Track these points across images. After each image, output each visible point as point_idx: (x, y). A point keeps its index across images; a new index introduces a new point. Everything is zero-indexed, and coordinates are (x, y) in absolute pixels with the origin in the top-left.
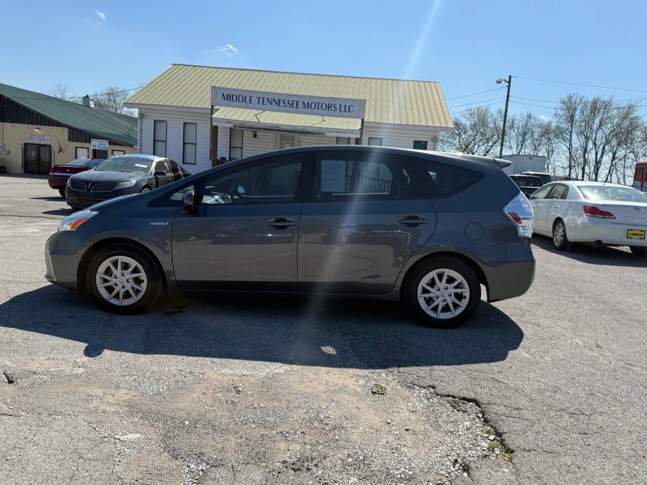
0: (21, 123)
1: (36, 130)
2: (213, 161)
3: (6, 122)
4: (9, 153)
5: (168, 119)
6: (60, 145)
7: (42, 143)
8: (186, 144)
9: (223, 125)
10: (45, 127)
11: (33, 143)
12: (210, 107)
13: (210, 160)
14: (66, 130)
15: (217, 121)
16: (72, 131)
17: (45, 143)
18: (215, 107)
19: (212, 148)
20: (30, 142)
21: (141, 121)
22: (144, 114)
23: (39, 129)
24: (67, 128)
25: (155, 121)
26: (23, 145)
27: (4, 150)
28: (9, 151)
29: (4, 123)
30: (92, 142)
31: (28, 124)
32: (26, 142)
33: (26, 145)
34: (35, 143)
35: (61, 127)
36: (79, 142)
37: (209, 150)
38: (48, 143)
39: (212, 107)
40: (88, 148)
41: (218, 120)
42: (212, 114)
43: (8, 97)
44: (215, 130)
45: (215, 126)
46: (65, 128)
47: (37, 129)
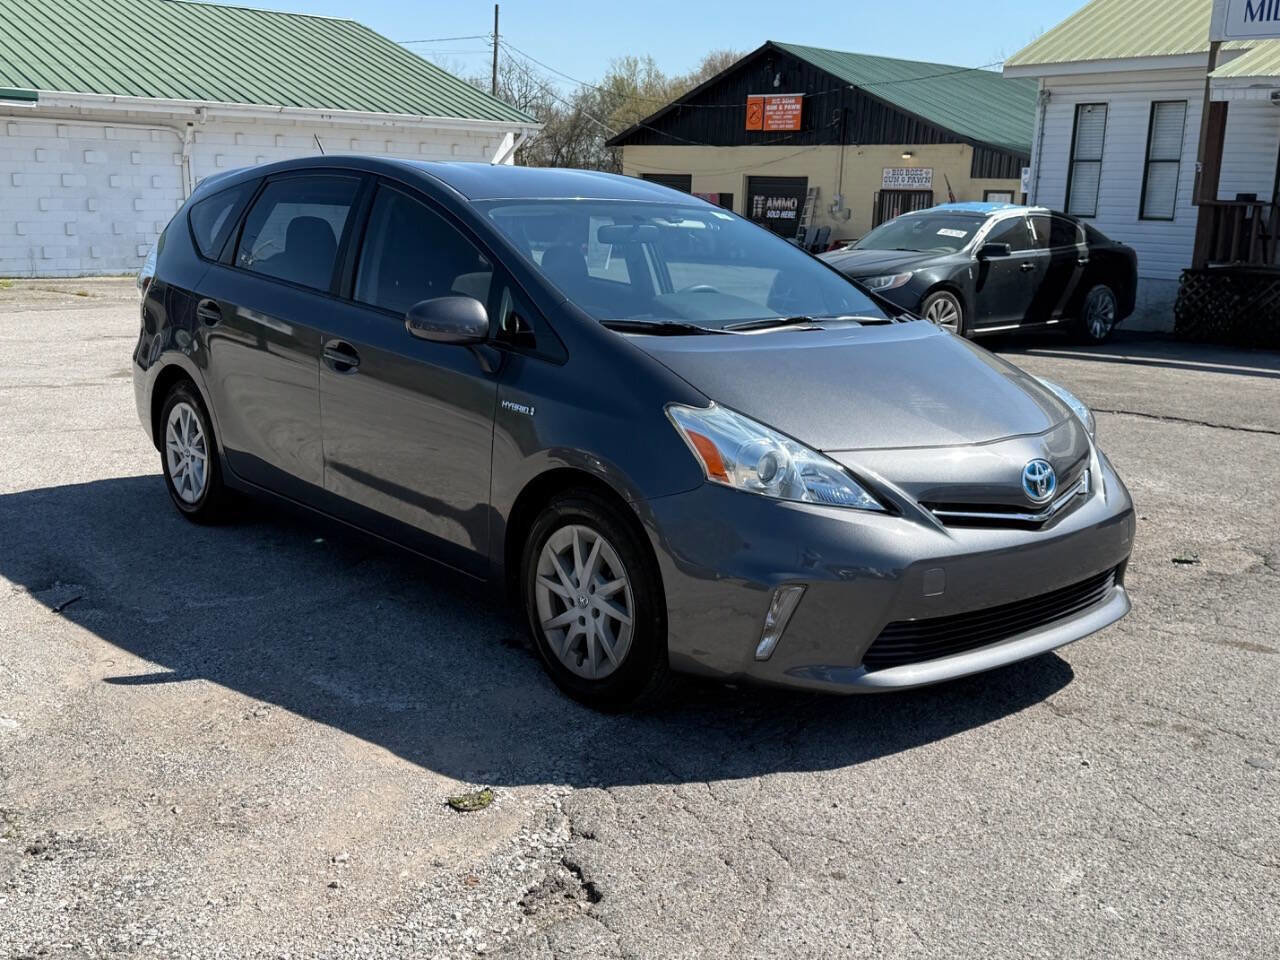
0: (877, 143)
1: (905, 157)
2: (1201, 206)
3: (850, 143)
4: (849, 218)
5: (1110, 96)
6: (949, 188)
7: (916, 186)
8: (1151, 164)
9: (1240, 95)
10: (925, 146)
11: (896, 188)
12: (1208, 49)
13: (1194, 204)
14: (969, 150)
15: (1221, 87)
16: (980, 151)
17: (922, 188)
18: (1225, 47)
19: (1204, 169)
20: (891, 186)
21: (1044, 112)
22: (1054, 90)
23: (911, 154)
24: (969, 143)
25: (1077, 106)
26: (877, 195)
27: (840, 210)
28: (850, 211)
29: (846, 147)
30: (1023, 176)
31: (892, 143)
32: (884, 187)
33: (883, 193)
34: (901, 187)
35: (958, 142)
36: (994, 177)
37: (1194, 174)
38: (927, 186)
39: (1215, 45)
40: (1012, 193)
41: (1229, 82)
42: (1211, 68)
43: (856, 83)
44: (1217, 114)
45: (1217, 103)
46: (966, 146)
47: (907, 153)
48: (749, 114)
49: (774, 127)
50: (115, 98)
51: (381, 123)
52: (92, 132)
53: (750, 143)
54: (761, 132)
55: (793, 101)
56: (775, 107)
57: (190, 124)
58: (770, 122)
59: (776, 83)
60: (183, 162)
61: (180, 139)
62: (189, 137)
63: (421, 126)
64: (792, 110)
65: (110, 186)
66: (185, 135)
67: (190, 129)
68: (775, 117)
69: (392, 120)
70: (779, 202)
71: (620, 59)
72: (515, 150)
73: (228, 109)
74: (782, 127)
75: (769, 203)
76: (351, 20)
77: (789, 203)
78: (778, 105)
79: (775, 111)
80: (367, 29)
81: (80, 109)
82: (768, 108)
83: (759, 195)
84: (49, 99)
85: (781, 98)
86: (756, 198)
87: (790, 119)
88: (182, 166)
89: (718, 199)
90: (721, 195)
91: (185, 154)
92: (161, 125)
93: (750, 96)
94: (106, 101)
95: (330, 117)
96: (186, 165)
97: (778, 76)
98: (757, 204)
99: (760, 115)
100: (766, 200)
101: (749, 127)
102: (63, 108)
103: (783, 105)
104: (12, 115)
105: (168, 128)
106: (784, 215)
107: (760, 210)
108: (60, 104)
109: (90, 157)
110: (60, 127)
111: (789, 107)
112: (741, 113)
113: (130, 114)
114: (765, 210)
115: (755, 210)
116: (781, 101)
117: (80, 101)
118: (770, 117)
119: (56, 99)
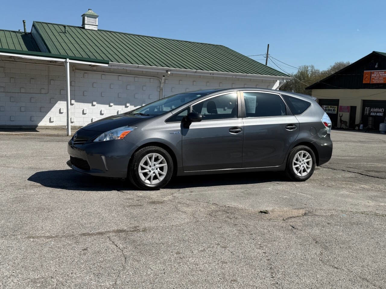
48: (364, 78)
49: (375, 82)
50: (138, 66)
51: (231, 77)
52: (130, 79)
53: (364, 88)
54: (369, 84)
55: (384, 73)
56: (376, 75)
57: (164, 76)
58: (373, 80)
59: (376, 66)
60: (160, 90)
61: (160, 82)
62: (163, 81)
63: (246, 78)
64: (383, 76)
65: (135, 98)
66: (162, 80)
67: (163, 78)
68: (375, 78)
69: (235, 76)
70: (376, 109)
71: (302, 66)
72: (280, 87)
73: (177, 71)
74: (378, 82)
75: (372, 110)
76: (222, 45)
77: (381, 110)
78: (377, 74)
79: (375, 76)
80: (227, 48)
81: (127, 70)
82: (373, 75)
83: (368, 107)
84: (116, 66)
85: (378, 72)
86: (366, 108)
87: (382, 79)
88: (160, 91)
89: (350, 109)
90: (352, 107)
91: (161, 87)
92: (154, 77)
93: (365, 71)
94: (135, 67)
95: (213, 74)
96: (161, 91)
97: (377, 64)
98: (366, 110)
99: (369, 78)
100: (371, 109)
101: (364, 82)
102: (121, 69)
103: (379, 74)
104: (104, 72)
105: (156, 78)
106: (378, 114)
107: (367, 112)
108: (119, 68)
109: (129, 87)
110: (119, 77)
111: (382, 75)
112: (361, 77)
113: (144, 73)
114: (370, 113)
115: (365, 112)
116: (378, 73)
117: (127, 67)
118: (373, 79)
119: (118, 66)
